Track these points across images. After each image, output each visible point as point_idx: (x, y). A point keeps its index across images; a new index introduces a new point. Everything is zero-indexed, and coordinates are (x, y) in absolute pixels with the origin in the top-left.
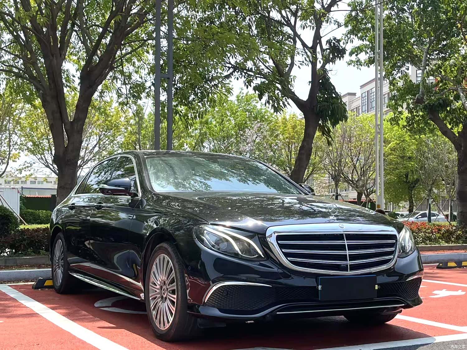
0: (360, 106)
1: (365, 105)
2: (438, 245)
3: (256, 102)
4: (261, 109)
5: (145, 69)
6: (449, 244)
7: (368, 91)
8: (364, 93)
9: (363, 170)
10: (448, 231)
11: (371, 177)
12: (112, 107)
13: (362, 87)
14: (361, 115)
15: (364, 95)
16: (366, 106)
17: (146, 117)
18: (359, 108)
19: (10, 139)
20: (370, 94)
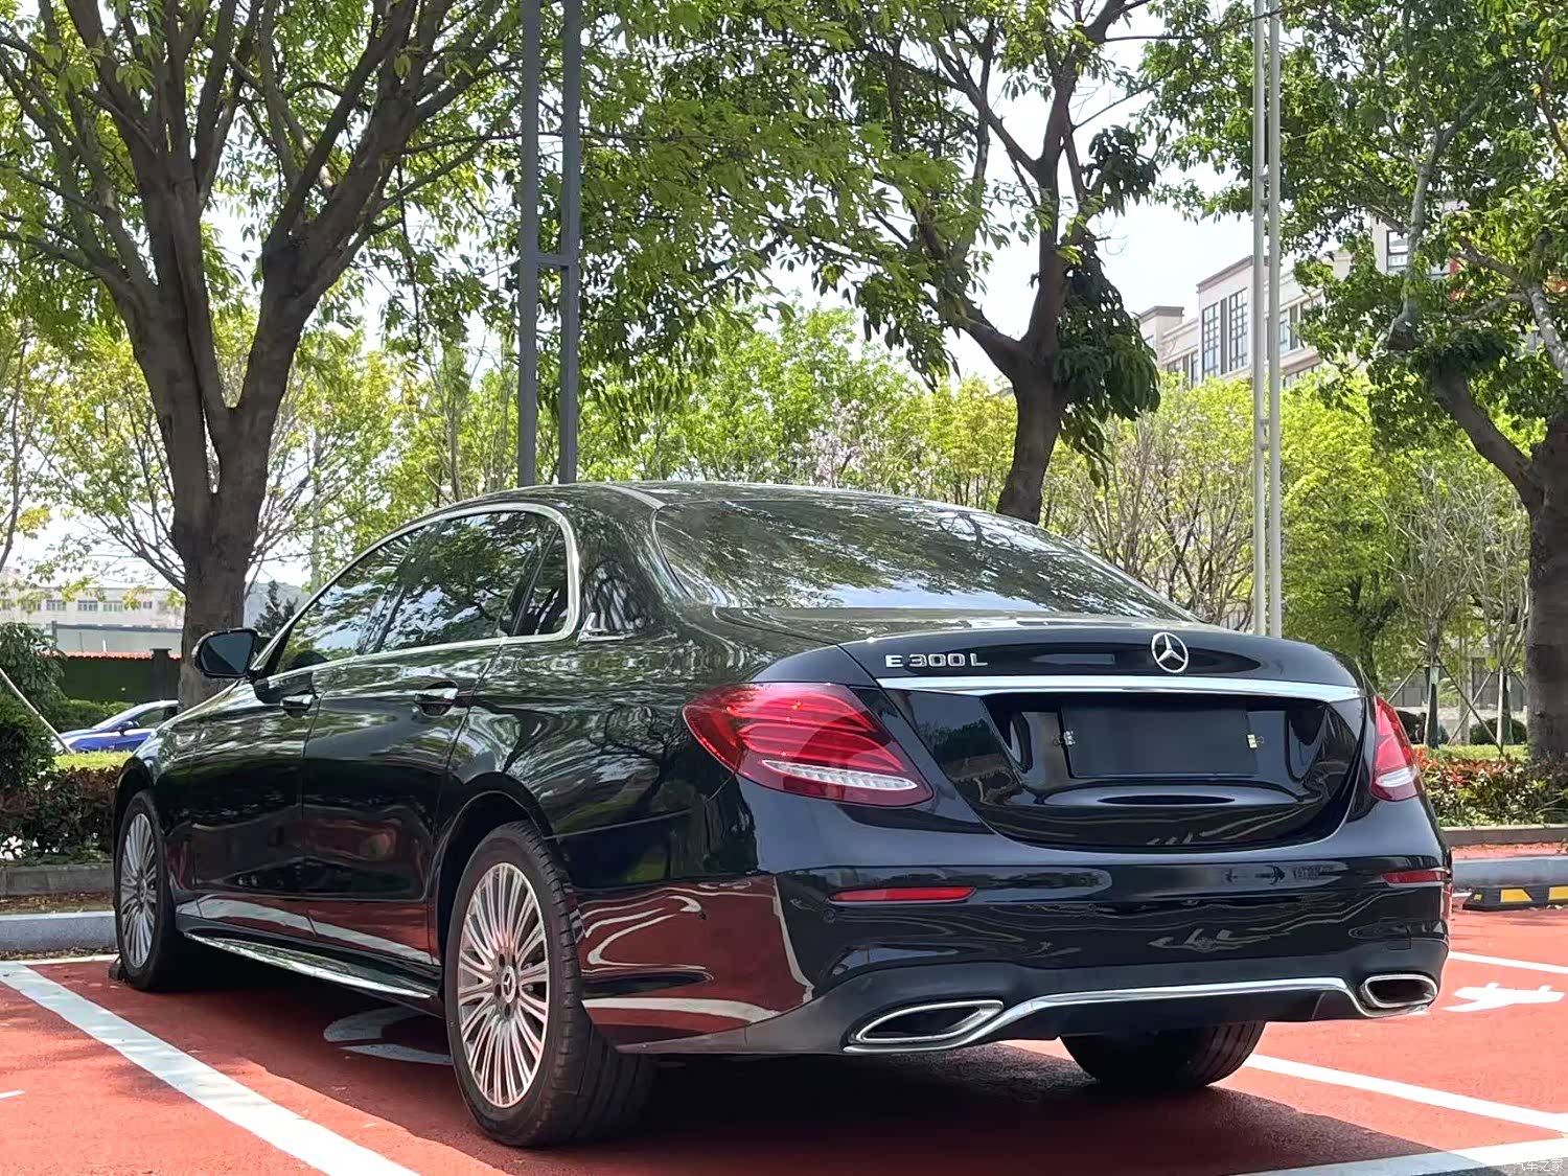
0: (1197, 351)
1: (1215, 346)
2: (1464, 829)
3: (845, 336)
4: (864, 362)
5: (477, 231)
6: (1502, 823)
7: (1223, 302)
8: (1211, 310)
9: (1207, 567)
10: (1497, 779)
11: (1235, 593)
12: (361, 355)
13: (1203, 286)
14: (1199, 384)
15: (1209, 315)
16: (1218, 351)
17: (475, 386)
18: (1195, 358)
19: (16, 460)
20: (1231, 311)
